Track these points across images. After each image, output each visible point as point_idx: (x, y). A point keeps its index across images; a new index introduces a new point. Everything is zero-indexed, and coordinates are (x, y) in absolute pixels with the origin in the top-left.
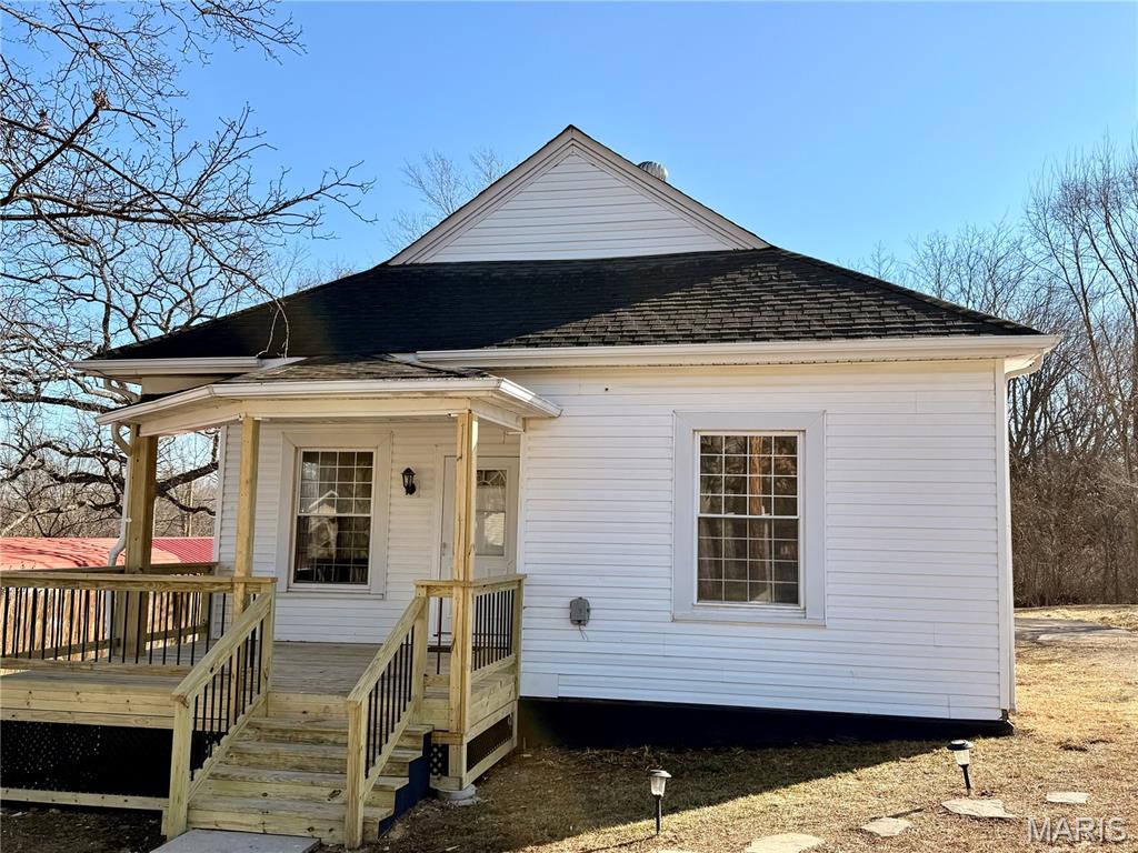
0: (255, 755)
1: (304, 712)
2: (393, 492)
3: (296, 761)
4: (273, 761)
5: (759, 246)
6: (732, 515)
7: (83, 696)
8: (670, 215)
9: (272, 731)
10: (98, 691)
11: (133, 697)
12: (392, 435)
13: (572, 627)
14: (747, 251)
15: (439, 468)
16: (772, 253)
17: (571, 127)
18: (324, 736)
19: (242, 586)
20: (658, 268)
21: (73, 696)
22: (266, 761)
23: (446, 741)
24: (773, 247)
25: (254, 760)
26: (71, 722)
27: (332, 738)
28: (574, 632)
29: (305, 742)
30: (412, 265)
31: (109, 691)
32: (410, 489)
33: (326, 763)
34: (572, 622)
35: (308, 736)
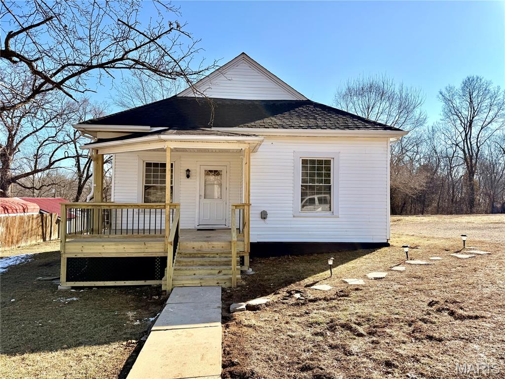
0: (185, 262)
1: (193, 248)
2: (182, 177)
3: (200, 263)
4: (192, 264)
5: (304, 99)
6: (311, 184)
7: (106, 247)
8: (276, 87)
9: (186, 254)
10: (111, 245)
11: (126, 246)
12: (180, 157)
13: (262, 220)
14: (300, 101)
15: (198, 169)
16: (309, 102)
17: (243, 53)
18: (205, 255)
19: (169, 206)
20: (274, 104)
21: (101, 247)
22: (189, 264)
23: (243, 255)
24: (308, 100)
25: (184, 264)
26: (101, 256)
27: (208, 255)
28: (262, 221)
29: (198, 257)
30: (185, 97)
31: (116, 245)
32: (188, 176)
33: (211, 263)
34: (262, 218)
35: (199, 255)
